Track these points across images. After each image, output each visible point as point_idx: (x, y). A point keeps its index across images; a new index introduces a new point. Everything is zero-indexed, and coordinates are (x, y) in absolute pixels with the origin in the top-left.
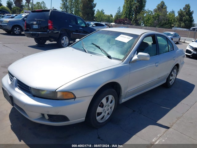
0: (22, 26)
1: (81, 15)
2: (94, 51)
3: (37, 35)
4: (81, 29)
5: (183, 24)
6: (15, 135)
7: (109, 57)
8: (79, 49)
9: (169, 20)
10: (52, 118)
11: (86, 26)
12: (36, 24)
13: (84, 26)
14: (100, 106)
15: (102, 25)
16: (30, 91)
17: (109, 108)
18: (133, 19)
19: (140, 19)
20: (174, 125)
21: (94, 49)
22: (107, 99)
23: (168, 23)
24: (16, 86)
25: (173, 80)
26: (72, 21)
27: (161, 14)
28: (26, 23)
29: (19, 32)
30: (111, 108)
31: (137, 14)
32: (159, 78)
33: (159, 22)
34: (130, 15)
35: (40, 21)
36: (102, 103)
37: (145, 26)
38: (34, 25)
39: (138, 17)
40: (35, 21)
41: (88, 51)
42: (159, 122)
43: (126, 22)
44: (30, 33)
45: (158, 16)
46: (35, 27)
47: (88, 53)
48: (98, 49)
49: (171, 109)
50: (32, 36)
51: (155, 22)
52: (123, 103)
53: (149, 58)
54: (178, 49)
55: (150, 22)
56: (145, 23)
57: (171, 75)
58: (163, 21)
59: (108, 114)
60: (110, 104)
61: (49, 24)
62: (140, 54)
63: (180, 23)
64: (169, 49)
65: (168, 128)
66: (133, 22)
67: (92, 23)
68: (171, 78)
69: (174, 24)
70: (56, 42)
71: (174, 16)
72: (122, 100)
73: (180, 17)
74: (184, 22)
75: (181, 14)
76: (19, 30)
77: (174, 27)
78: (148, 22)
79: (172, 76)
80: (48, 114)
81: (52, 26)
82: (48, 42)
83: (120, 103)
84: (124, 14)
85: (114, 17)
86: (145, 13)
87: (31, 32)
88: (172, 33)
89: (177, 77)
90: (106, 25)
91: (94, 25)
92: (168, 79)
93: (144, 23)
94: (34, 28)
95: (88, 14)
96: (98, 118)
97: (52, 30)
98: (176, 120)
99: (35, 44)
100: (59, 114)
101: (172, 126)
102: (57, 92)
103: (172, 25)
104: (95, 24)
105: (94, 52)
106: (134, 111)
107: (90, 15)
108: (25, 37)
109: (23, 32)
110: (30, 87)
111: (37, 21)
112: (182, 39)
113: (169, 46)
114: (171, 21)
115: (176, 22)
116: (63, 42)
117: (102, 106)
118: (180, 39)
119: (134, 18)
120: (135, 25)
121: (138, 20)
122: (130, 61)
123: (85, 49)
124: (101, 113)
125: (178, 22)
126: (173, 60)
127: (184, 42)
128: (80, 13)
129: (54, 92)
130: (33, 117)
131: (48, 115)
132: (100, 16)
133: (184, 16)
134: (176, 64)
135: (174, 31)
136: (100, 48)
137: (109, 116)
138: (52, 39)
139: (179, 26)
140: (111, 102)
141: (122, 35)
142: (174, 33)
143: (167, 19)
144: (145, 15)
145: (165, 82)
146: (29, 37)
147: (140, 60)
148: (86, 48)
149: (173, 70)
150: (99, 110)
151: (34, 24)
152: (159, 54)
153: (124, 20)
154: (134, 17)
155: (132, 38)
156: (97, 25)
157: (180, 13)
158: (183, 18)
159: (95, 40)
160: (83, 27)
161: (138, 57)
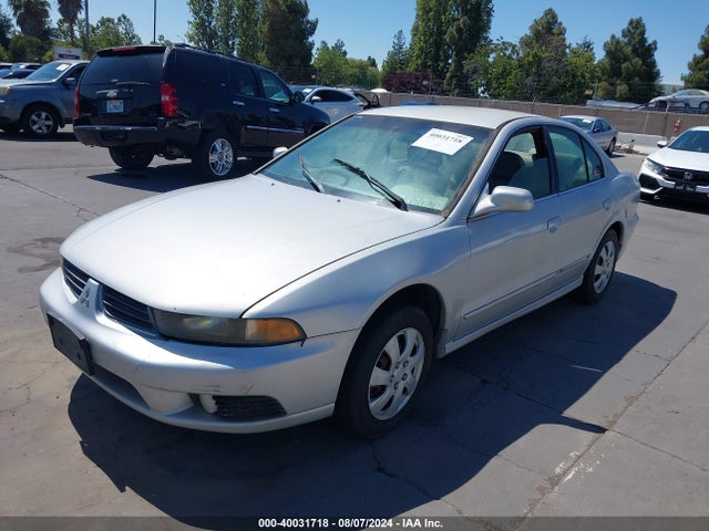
0: (59, 105)
1: (265, 62)
2: (345, 184)
3: (121, 137)
4: (276, 113)
5: (622, 88)
6: (99, 471)
7: (399, 204)
8: (291, 179)
9: (574, 76)
10: (230, 406)
11: (292, 102)
12: (115, 98)
13: (286, 100)
14: (379, 366)
15: (344, 98)
16: (152, 321)
17: (408, 371)
18: (448, 74)
19: (475, 72)
20: (620, 420)
21: (343, 180)
22: (402, 342)
23: (572, 86)
24: (99, 309)
25: (603, 277)
26: (242, 82)
27: (546, 54)
28: (79, 95)
29: (48, 126)
30: (413, 371)
31: (466, 54)
32: (561, 270)
33: (540, 81)
34: (436, 58)
35: (130, 86)
36: (385, 355)
37: (493, 96)
38: (108, 102)
39: (468, 66)
40: (113, 86)
41: (324, 186)
42: (570, 413)
43: (425, 83)
44: (94, 131)
45: (538, 60)
46: (116, 107)
47: (326, 192)
48: (358, 177)
49: (605, 371)
50: (104, 139)
51: (529, 81)
52: (450, 354)
53: (529, 205)
54: (618, 173)
55: (511, 80)
56: (494, 85)
57: (597, 259)
58: (555, 79)
59: (405, 390)
60: (410, 359)
61: (165, 98)
62: (499, 190)
63: (612, 84)
64: (590, 172)
65: (600, 430)
66: (450, 84)
67: (307, 90)
68: (598, 269)
69: (593, 89)
70: (189, 161)
71: (591, 59)
72: (446, 346)
73: (611, 65)
74: (628, 79)
75: (614, 51)
76: (47, 119)
77: (594, 97)
78: (502, 81)
79: (601, 263)
80: (217, 393)
81: (173, 102)
82: (158, 161)
83: (441, 355)
84: (418, 57)
85: (380, 67)
86: (493, 51)
87: (98, 128)
88: (588, 120)
89: (616, 270)
90: (357, 95)
91: (315, 98)
92: (589, 275)
93: (488, 87)
94: (108, 111)
95: (290, 57)
96: (375, 405)
97: (176, 118)
98: (625, 404)
99: (112, 167)
100: (252, 393)
101: (613, 423)
102: (246, 319)
103: (587, 92)
104: (317, 94)
105: (346, 188)
106: (484, 382)
107: (297, 62)
108: (77, 145)
109: (62, 126)
110: (152, 308)
111: (120, 87)
112: (624, 140)
113: (589, 163)
114: (583, 77)
115: (600, 80)
116: (213, 158)
117: (386, 364)
118: (614, 140)
119: (452, 68)
120: (458, 95)
121: (467, 78)
122: (469, 216)
123: (315, 181)
124: (383, 389)
125: (606, 80)
126: (603, 210)
127: (630, 151)
128: (261, 55)
129: (237, 322)
130: (164, 407)
131: (214, 397)
132: (330, 65)
133: (626, 59)
134: (612, 223)
135: (595, 113)
136: (365, 177)
137: (408, 398)
138: (176, 151)
139: (610, 96)
140: (413, 353)
141: (434, 131)
142: (594, 119)
143: (567, 72)
144: (491, 60)
145: (578, 283)
146: (92, 145)
147: (502, 212)
148: (317, 178)
149: (602, 244)
150: (378, 376)
151: (110, 99)
152: (557, 191)
153: (417, 78)
154: (453, 65)
155: (470, 139)
156: (326, 96)
157: (613, 49)
158: (624, 66)
159: (345, 148)
160: (279, 105)
161: (493, 201)
